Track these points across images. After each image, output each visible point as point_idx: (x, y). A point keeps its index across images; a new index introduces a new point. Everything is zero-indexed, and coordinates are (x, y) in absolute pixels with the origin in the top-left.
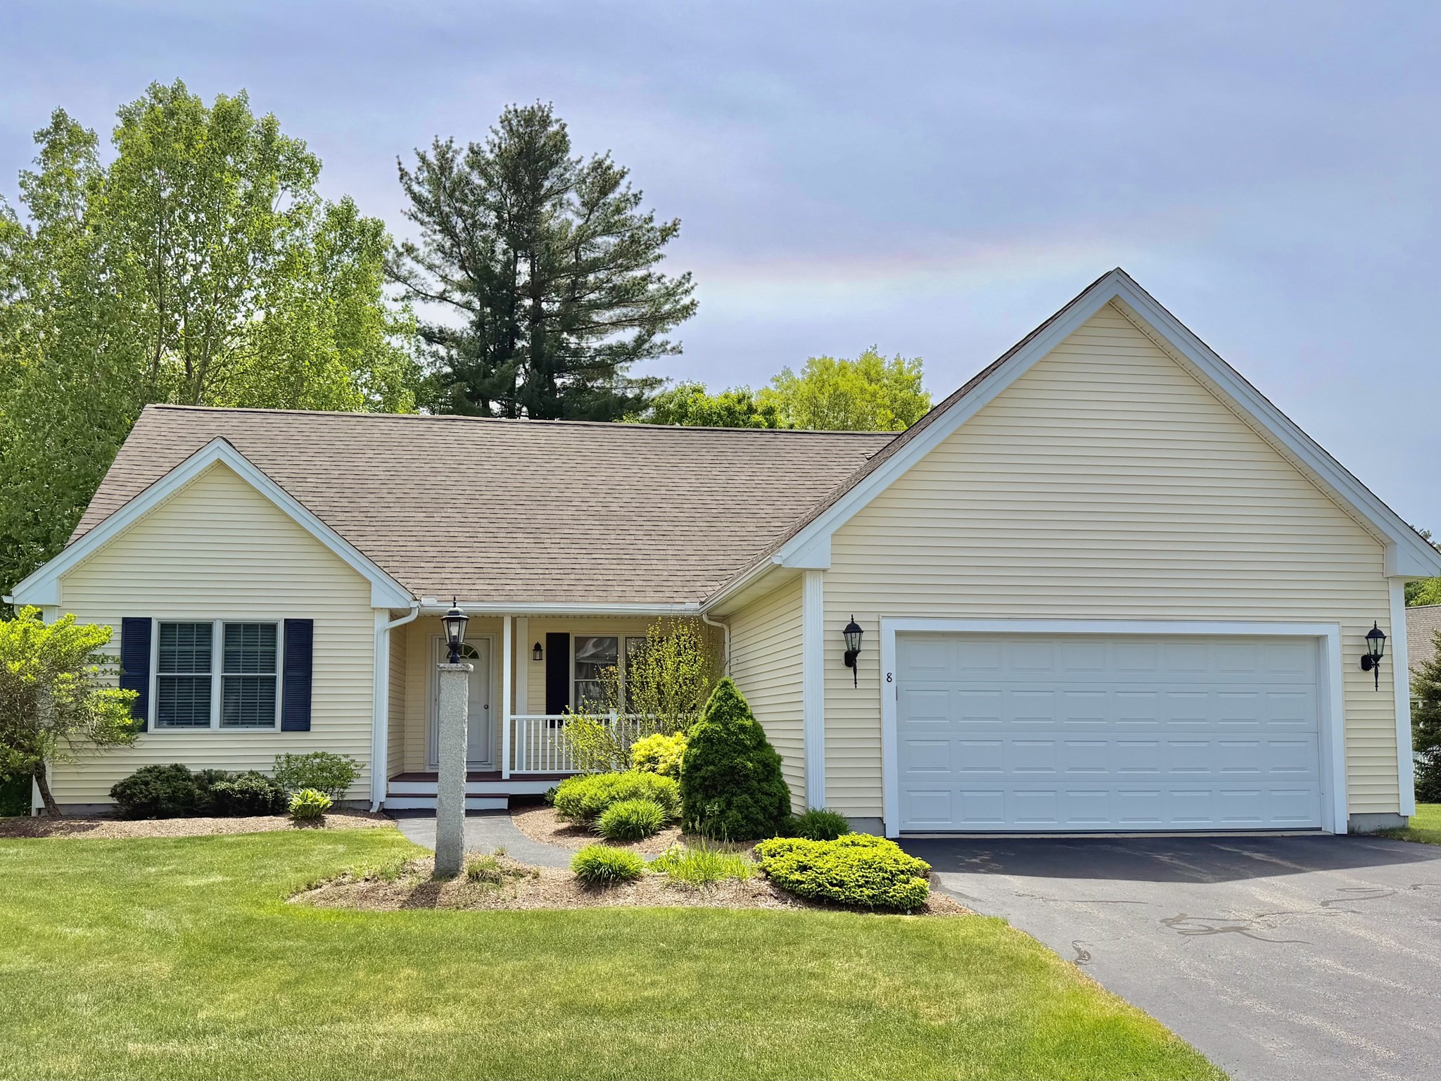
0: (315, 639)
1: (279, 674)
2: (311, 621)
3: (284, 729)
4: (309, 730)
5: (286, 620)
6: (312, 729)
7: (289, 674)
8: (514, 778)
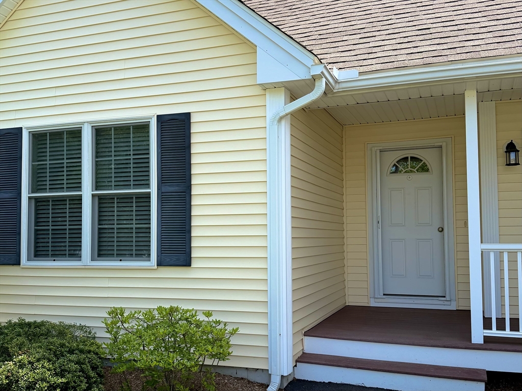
0: (194, 139)
1: (153, 190)
2: (188, 116)
3: (160, 264)
4: (190, 265)
5: (159, 118)
6: (194, 264)
7: (164, 190)
8: (490, 343)
